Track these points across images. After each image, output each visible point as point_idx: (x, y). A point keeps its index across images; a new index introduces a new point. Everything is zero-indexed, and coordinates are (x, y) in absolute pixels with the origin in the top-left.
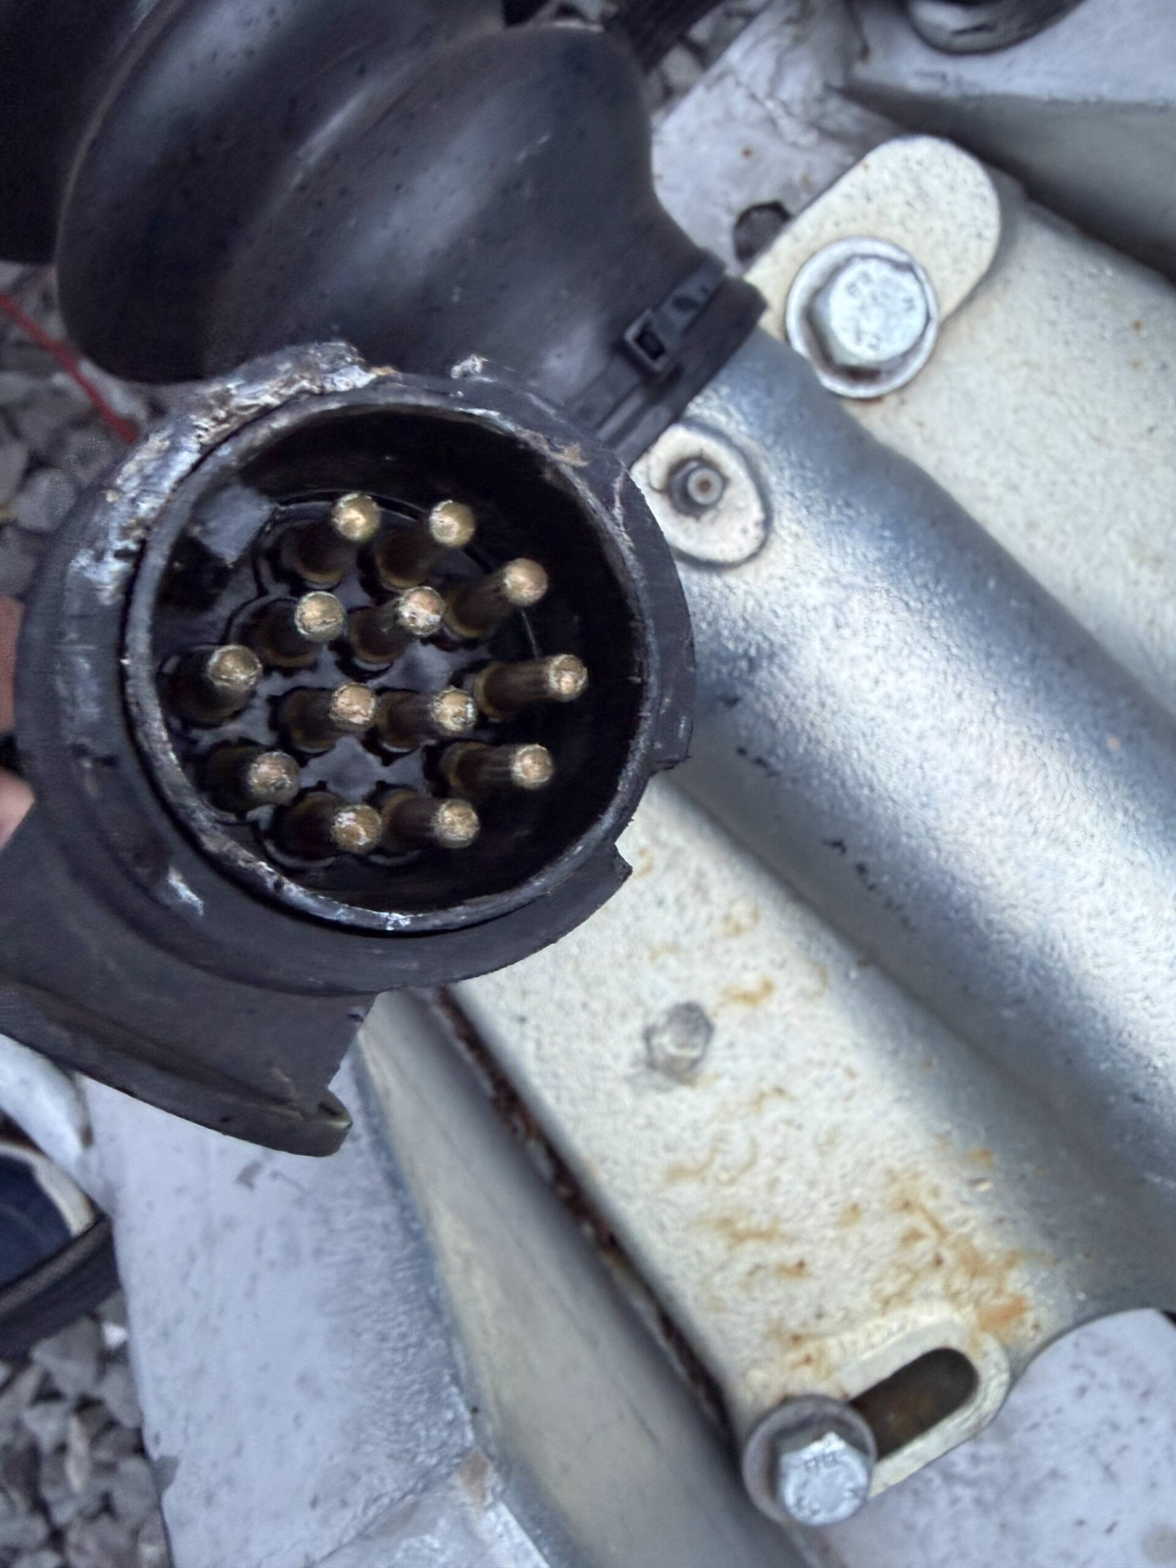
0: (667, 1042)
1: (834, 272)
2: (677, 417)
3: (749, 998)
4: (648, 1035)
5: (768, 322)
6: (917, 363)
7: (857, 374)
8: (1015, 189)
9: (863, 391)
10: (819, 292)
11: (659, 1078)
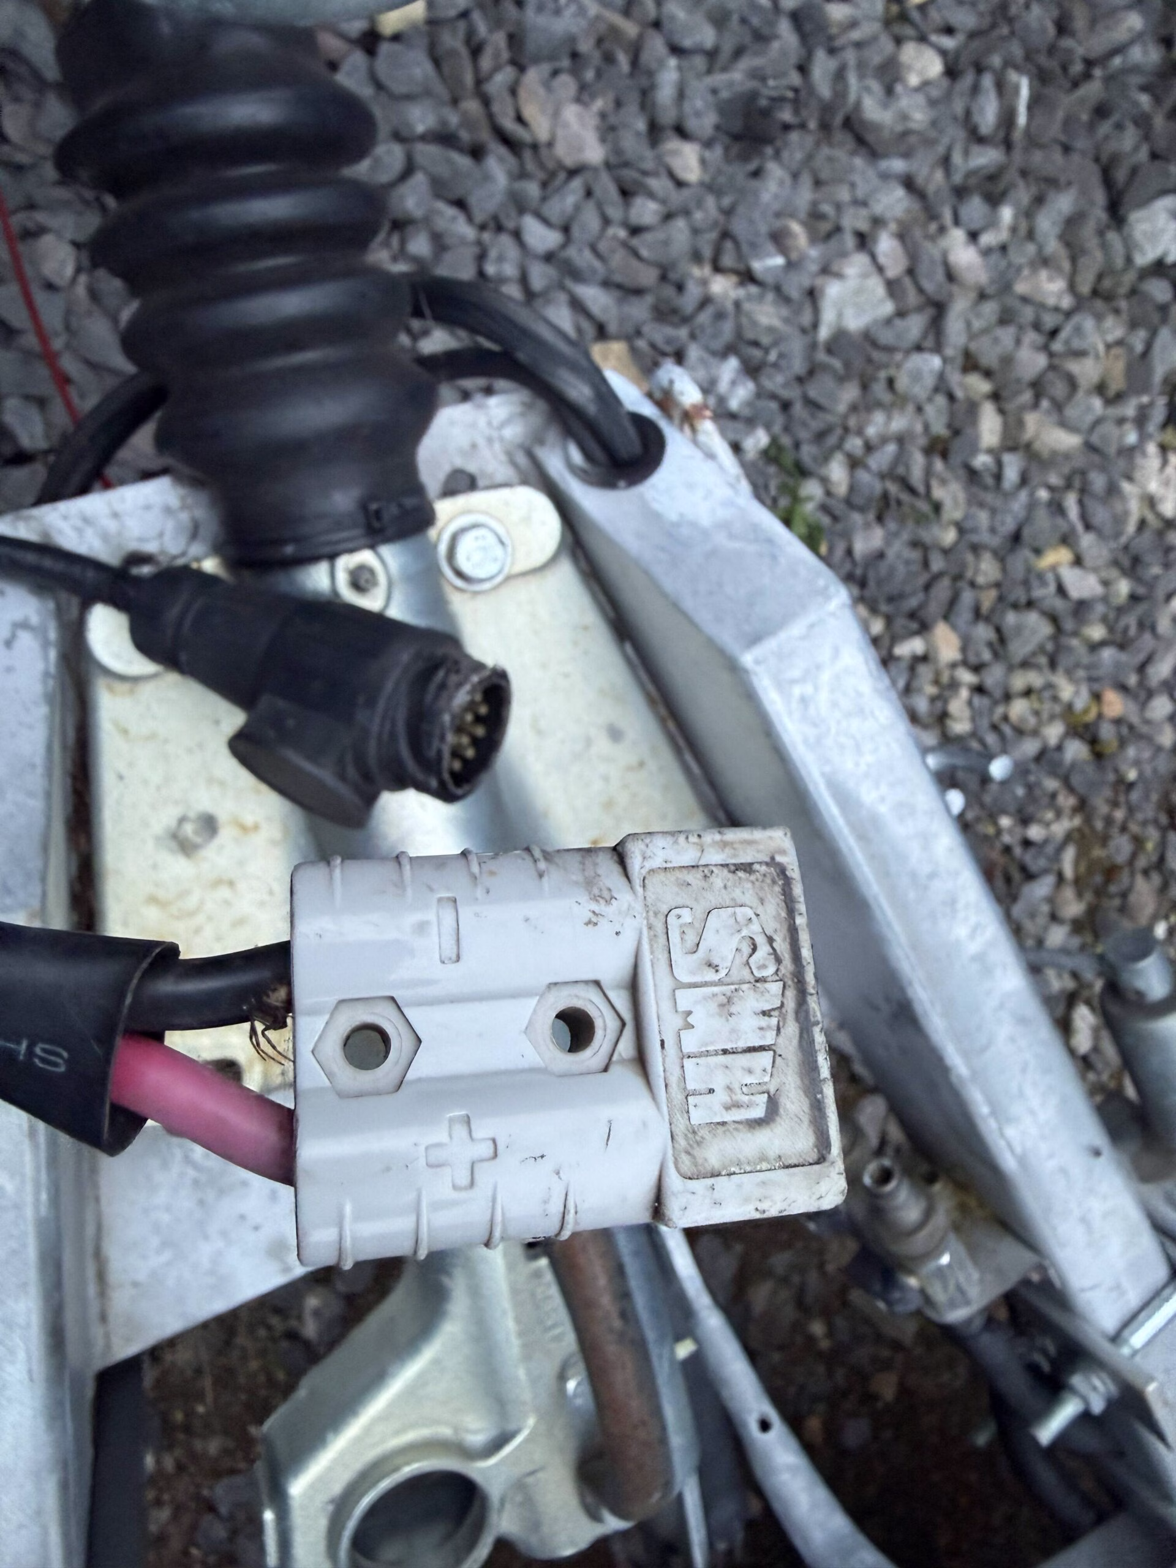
0: (189, 829)
1: (475, 526)
2: (372, 547)
3: (244, 828)
4: (182, 820)
5: (432, 533)
6: (486, 586)
7: (459, 574)
8: (570, 539)
9: (459, 583)
10: (463, 530)
11: (174, 845)
